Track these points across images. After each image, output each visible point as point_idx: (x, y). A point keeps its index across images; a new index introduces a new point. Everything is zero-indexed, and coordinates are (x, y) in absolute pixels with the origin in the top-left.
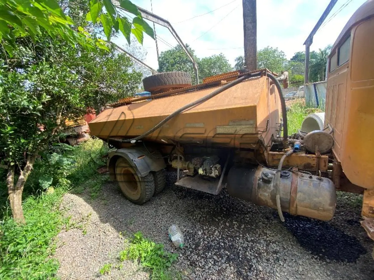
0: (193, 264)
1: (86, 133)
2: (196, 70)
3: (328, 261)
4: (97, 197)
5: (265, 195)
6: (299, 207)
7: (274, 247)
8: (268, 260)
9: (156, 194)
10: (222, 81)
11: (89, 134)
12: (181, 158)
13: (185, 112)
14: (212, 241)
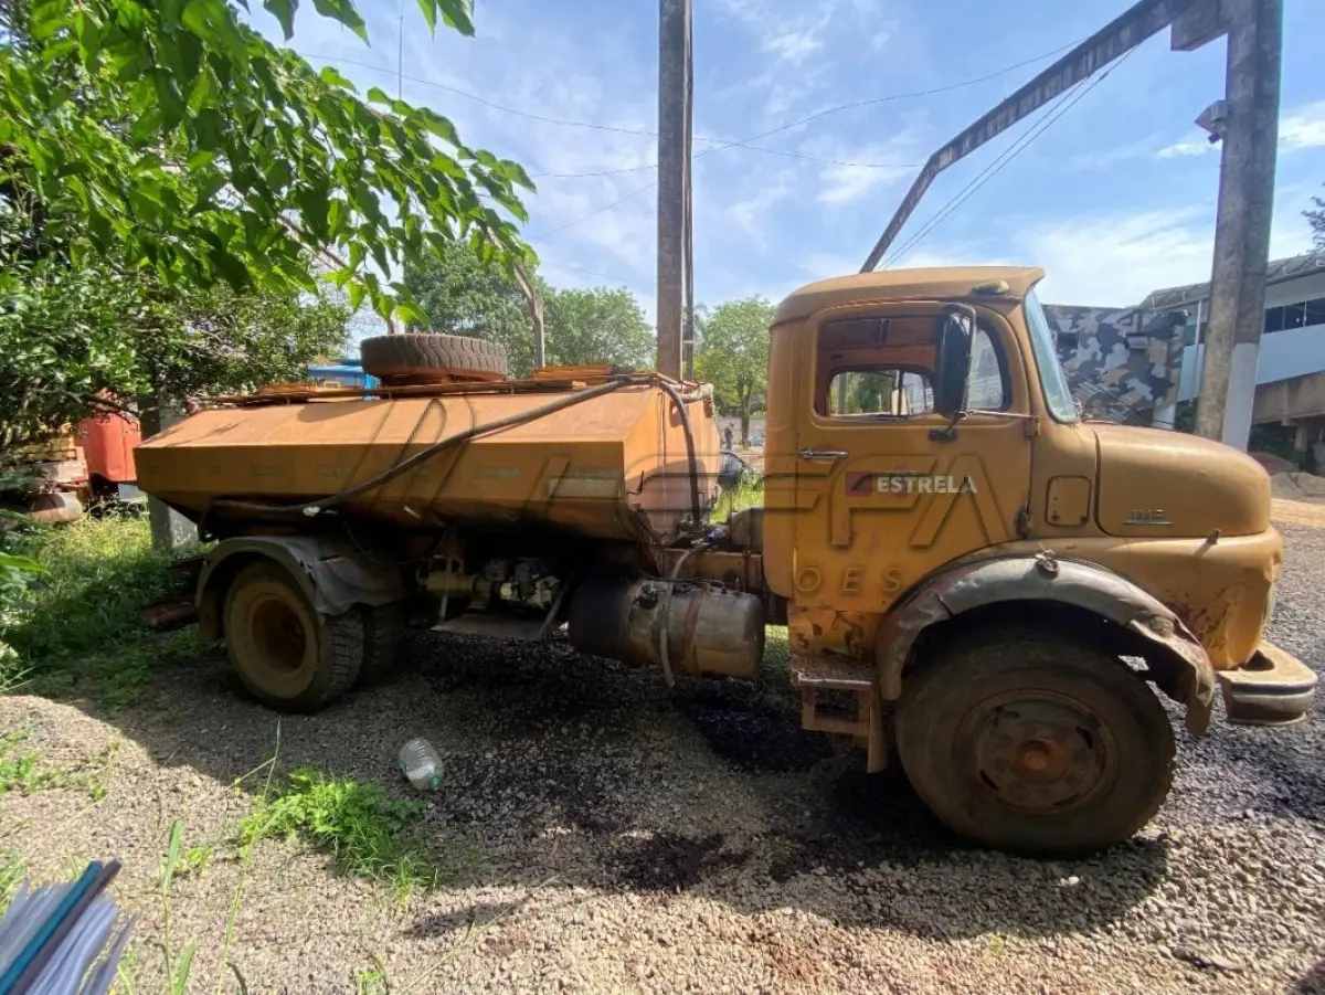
0: (461, 818)
1: (65, 490)
2: (537, 322)
3: (758, 772)
4: (132, 705)
5: (640, 634)
6: (698, 650)
7: (656, 757)
8: (638, 783)
9: (365, 682)
10: (575, 383)
11: (79, 497)
12: (455, 566)
13: (479, 440)
14: (519, 767)
